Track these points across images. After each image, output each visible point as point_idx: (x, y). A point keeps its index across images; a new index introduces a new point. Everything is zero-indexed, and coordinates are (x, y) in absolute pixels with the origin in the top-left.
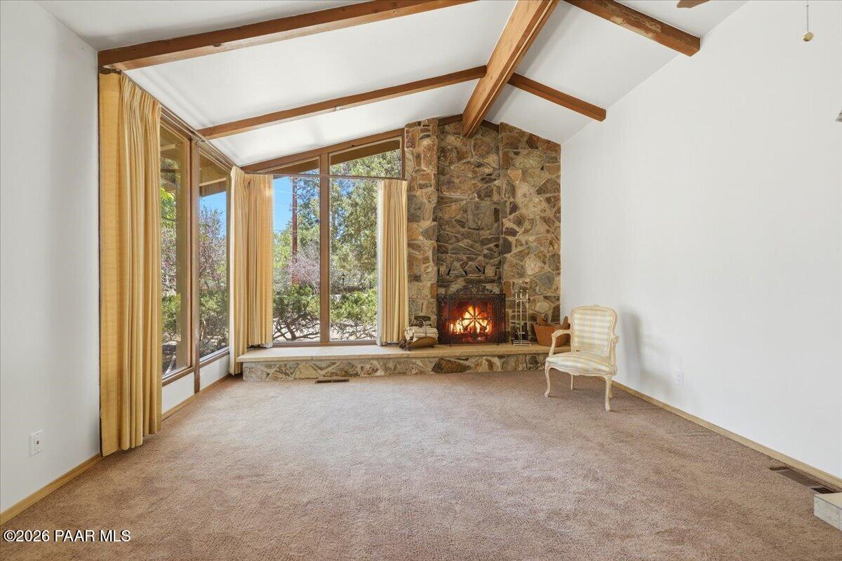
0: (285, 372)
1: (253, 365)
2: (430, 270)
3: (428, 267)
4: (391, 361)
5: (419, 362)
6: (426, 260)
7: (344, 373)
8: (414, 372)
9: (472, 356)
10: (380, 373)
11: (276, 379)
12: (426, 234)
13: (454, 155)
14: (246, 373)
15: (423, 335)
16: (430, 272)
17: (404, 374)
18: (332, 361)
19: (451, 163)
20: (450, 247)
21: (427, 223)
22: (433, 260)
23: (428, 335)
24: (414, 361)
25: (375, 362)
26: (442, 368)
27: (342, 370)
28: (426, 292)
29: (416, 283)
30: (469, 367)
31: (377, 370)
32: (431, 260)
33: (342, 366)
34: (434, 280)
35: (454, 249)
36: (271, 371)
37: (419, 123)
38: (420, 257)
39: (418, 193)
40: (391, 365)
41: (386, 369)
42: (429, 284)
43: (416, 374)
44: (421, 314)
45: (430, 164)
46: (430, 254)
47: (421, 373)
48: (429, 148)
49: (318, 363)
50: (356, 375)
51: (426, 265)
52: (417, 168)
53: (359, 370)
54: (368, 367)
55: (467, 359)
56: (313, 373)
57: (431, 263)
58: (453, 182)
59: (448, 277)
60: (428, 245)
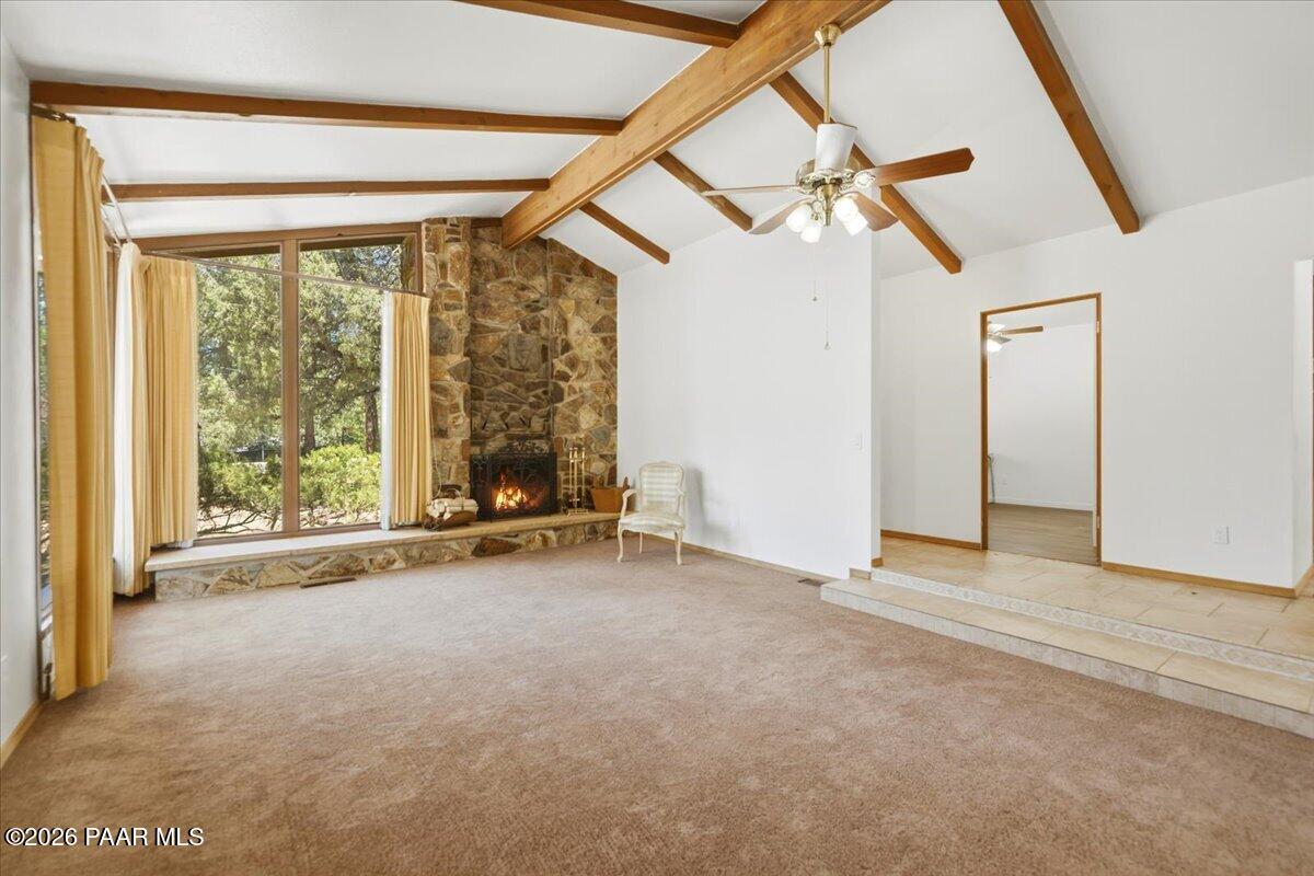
0: (239, 579)
1: (175, 574)
2: (460, 421)
3: (457, 418)
4: (415, 546)
5: (454, 545)
6: (455, 408)
7: (346, 569)
8: (447, 558)
9: (522, 532)
10: (399, 564)
11: (222, 592)
12: (456, 372)
13: (491, 270)
14: (162, 588)
15: (460, 509)
16: (460, 425)
17: (433, 562)
18: (322, 555)
19: (487, 280)
20: (486, 391)
21: (456, 359)
22: (465, 407)
23: (465, 509)
24: (447, 544)
25: (392, 551)
26: (487, 550)
27: (339, 566)
28: (456, 451)
29: (442, 440)
30: (519, 546)
31: (394, 561)
32: (462, 407)
33: (339, 561)
34: (467, 436)
35: (491, 395)
36: (213, 581)
37: (444, 221)
38: (447, 404)
39: (444, 316)
40: (415, 552)
41: (408, 558)
42: (459, 441)
43: (450, 561)
44: (448, 483)
45: (461, 278)
46: (460, 400)
47: (458, 559)
48: (458, 257)
49: (299, 560)
50: (363, 572)
51: (456, 415)
52: (442, 281)
53: (366, 564)
54: (380, 558)
55: (516, 536)
56: (288, 575)
57: (463, 412)
58: (490, 306)
59: (483, 432)
60: (458, 389)
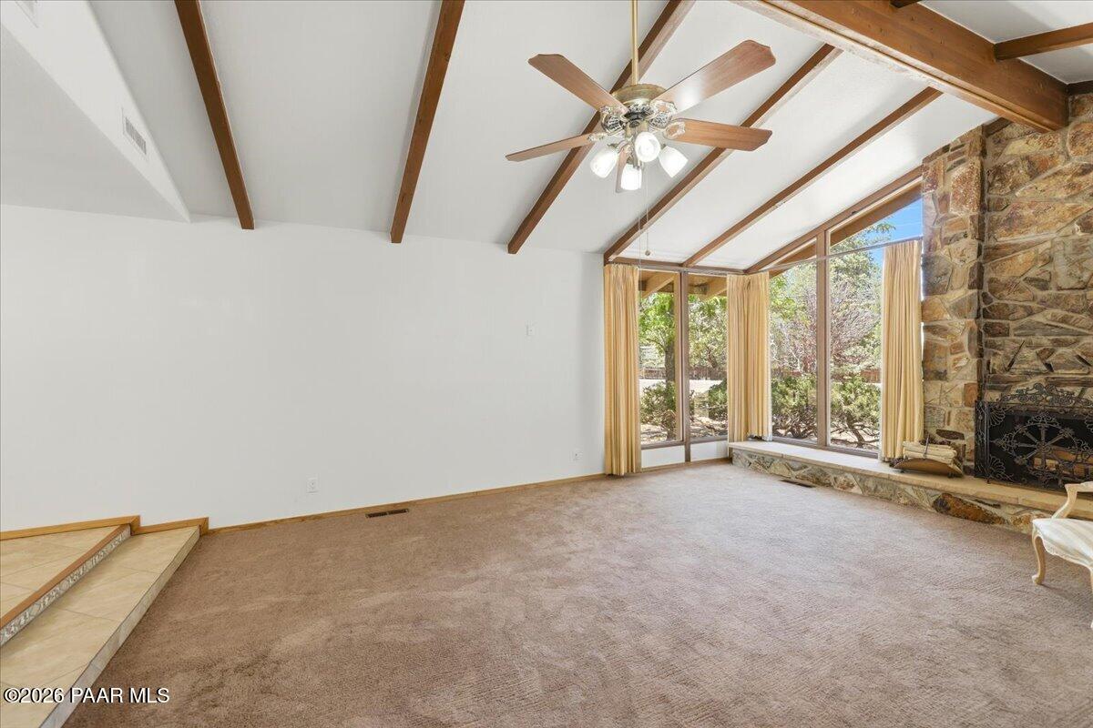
0: (763, 464)
1: (739, 452)
2: (963, 363)
3: (959, 359)
4: (871, 479)
5: (909, 490)
6: (957, 348)
7: (816, 478)
8: (902, 501)
9: (1005, 503)
10: (856, 490)
11: (756, 469)
12: (958, 310)
13: (1023, 171)
14: (734, 458)
15: (921, 456)
16: (963, 370)
17: (889, 500)
18: (805, 464)
19: (1016, 187)
20: (1013, 325)
21: (957, 294)
22: (970, 348)
23: (929, 457)
24: (902, 486)
25: (850, 477)
26: (944, 505)
27: (813, 475)
28: (957, 396)
29: (940, 383)
30: (1000, 520)
31: (853, 486)
32: (966, 348)
33: (814, 472)
34: (973, 379)
35: (1021, 328)
36: (752, 461)
38: (947, 344)
39: (943, 252)
40: (870, 484)
41: (865, 488)
42: (961, 385)
43: (906, 504)
44: (947, 428)
45: (966, 202)
46: (964, 339)
47: (913, 506)
48: (964, 179)
49: (790, 463)
50: (829, 485)
51: (957, 356)
52: (941, 216)
53: (832, 481)
54: (841, 479)
55: (997, 506)
56: (786, 473)
57: (967, 353)
58: (1020, 217)
59: (1006, 374)
60: (961, 327)
